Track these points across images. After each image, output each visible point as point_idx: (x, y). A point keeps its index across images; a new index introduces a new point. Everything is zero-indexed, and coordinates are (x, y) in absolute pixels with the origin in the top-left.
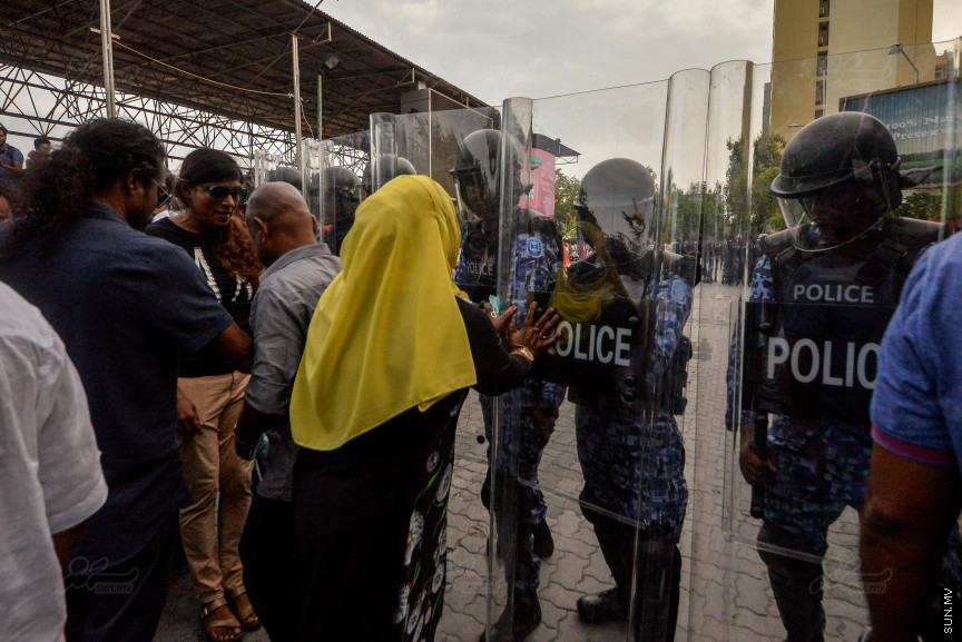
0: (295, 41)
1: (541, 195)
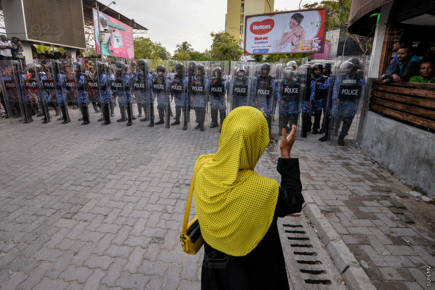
1: (126, 47)
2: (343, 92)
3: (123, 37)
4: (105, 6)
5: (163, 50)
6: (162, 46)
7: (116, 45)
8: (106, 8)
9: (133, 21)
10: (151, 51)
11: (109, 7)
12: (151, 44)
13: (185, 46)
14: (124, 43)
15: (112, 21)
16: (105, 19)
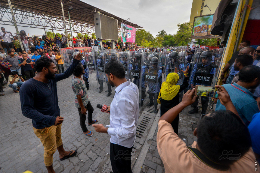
0: (62, 3)
1: (132, 37)
2: (197, 78)
3: (131, 33)
4: (125, 21)
5: (150, 35)
6: (150, 33)
7: (129, 37)
8: (126, 22)
9: (136, 25)
10: (144, 36)
11: (127, 21)
12: (145, 32)
13: (163, 33)
14: (132, 35)
15: (128, 27)
16: (125, 26)
